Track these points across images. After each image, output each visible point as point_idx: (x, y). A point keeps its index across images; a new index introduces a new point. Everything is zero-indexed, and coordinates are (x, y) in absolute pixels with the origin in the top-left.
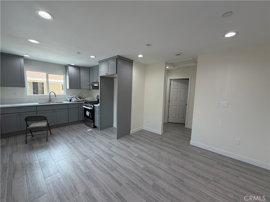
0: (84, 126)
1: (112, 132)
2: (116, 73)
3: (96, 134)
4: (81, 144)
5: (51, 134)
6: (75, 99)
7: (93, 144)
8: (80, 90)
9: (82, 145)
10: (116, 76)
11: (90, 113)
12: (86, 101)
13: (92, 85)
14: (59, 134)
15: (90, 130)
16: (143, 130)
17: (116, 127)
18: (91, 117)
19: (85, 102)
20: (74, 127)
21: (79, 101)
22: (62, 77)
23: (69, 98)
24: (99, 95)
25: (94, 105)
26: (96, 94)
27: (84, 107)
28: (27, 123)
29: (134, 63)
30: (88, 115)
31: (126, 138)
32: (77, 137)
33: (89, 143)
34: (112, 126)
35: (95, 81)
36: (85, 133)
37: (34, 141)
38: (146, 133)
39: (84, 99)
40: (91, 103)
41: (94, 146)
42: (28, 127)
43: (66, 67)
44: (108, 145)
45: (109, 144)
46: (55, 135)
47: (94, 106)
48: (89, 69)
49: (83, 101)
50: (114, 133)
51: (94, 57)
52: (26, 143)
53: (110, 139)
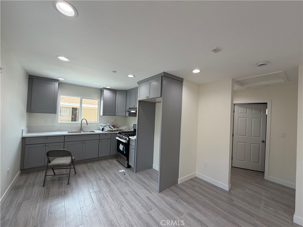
0: (115, 163)
1: (152, 178)
2: (161, 96)
3: (129, 178)
4: (109, 196)
5: (75, 173)
6: (108, 127)
7: (125, 198)
8: (114, 117)
9: (110, 198)
10: (161, 99)
11: (124, 148)
12: (120, 130)
13: (128, 111)
14: (84, 173)
15: (122, 171)
16: (196, 177)
17: (158, 171)
18: (125, 153)
19: (119, 132)
20: (105, 164)
21: (112, 131)
22: (96, 101)
23: (101, 126)
24: (137, 124)
25: (130, 137)
26: (133, 122)
27: (117, 138)
28: (48, 159)
29: (184, 83)
30: (122, 150)
31: (172, 191)
32: (106, 181)
33: (120, 194)
34: (151, 167)
35: (132, 107)
36: (116, 175)
37: (54, 182)
38: (201, 184)
39: (118, 128)
40: (125, 135)
41: (125, 203)
42: (50, 163)
43: (101, 91)
44: (147, 204)
45: (146, 200)
46: (79, 176)
47: (129, 139)
48: (126, 93)
49: (117, 131)
50: (155, 180)
51: (133, 76)
52: (44, 186)
53: (148, 190)
